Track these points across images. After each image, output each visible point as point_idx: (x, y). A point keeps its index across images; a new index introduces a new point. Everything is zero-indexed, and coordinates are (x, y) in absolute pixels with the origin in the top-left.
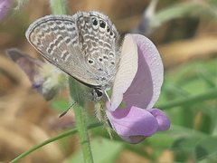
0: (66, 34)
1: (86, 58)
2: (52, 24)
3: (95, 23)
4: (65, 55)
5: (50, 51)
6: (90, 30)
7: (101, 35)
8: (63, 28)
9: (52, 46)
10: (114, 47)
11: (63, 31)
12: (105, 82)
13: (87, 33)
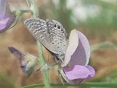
1: (51, 41)
3: (55, 26)
4: (42, 37)
5: (35, 32)
6: (53, 29)
7: (59, 32)
12: (60, 53)
13: (51, 30)
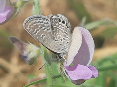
0: (44, 26)
1: (54, 38)
2: (37, 19)
3: (60, 21)
4: (43, 36)
5: (35, 33)
6: (57, 24)
7: (63, 27)
8: (42, 22)
9: (36, 31)
10: (69, 34)
11: (42, 24)
12: (63, 51)
13: (55, 25)
